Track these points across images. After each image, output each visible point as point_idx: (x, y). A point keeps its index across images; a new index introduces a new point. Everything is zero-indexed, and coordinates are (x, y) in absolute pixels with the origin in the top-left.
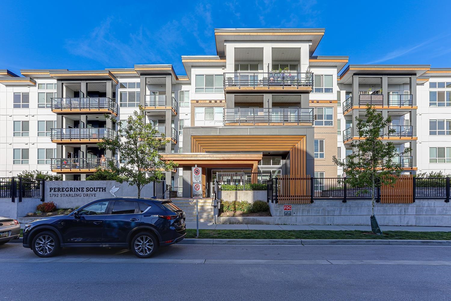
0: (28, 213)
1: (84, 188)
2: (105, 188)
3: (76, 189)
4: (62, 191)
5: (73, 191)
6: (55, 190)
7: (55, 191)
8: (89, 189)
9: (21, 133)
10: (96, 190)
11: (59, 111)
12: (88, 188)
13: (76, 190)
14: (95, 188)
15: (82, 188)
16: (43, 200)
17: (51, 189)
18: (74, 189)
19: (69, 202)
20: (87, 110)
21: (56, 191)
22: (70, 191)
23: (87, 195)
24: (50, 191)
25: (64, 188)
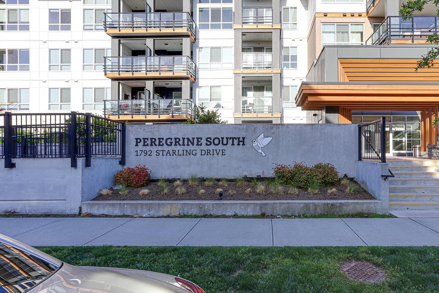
0: (101, 190)
1: (201, 139)
2: (244, 138)
3: (186, 140)
4: (159, 145)
5: (180, 145)
6: (145, 142)
7: (146, 144)
8: (212, 141)
9: (60, 66)
10: (225, 142)
11: (116, 31)
12: (211, 139)
13: (186, 143)
14: (223, 138)
15: (198, 139)
16: (122, 162)
17: (139, 141)
18: (181, 140)
19: (173, 167)
20: (156, 31)
21: (148, 145)
22: (176, 145)
23: (208, 152)
24: (137, 145)
25: (163, 139)
